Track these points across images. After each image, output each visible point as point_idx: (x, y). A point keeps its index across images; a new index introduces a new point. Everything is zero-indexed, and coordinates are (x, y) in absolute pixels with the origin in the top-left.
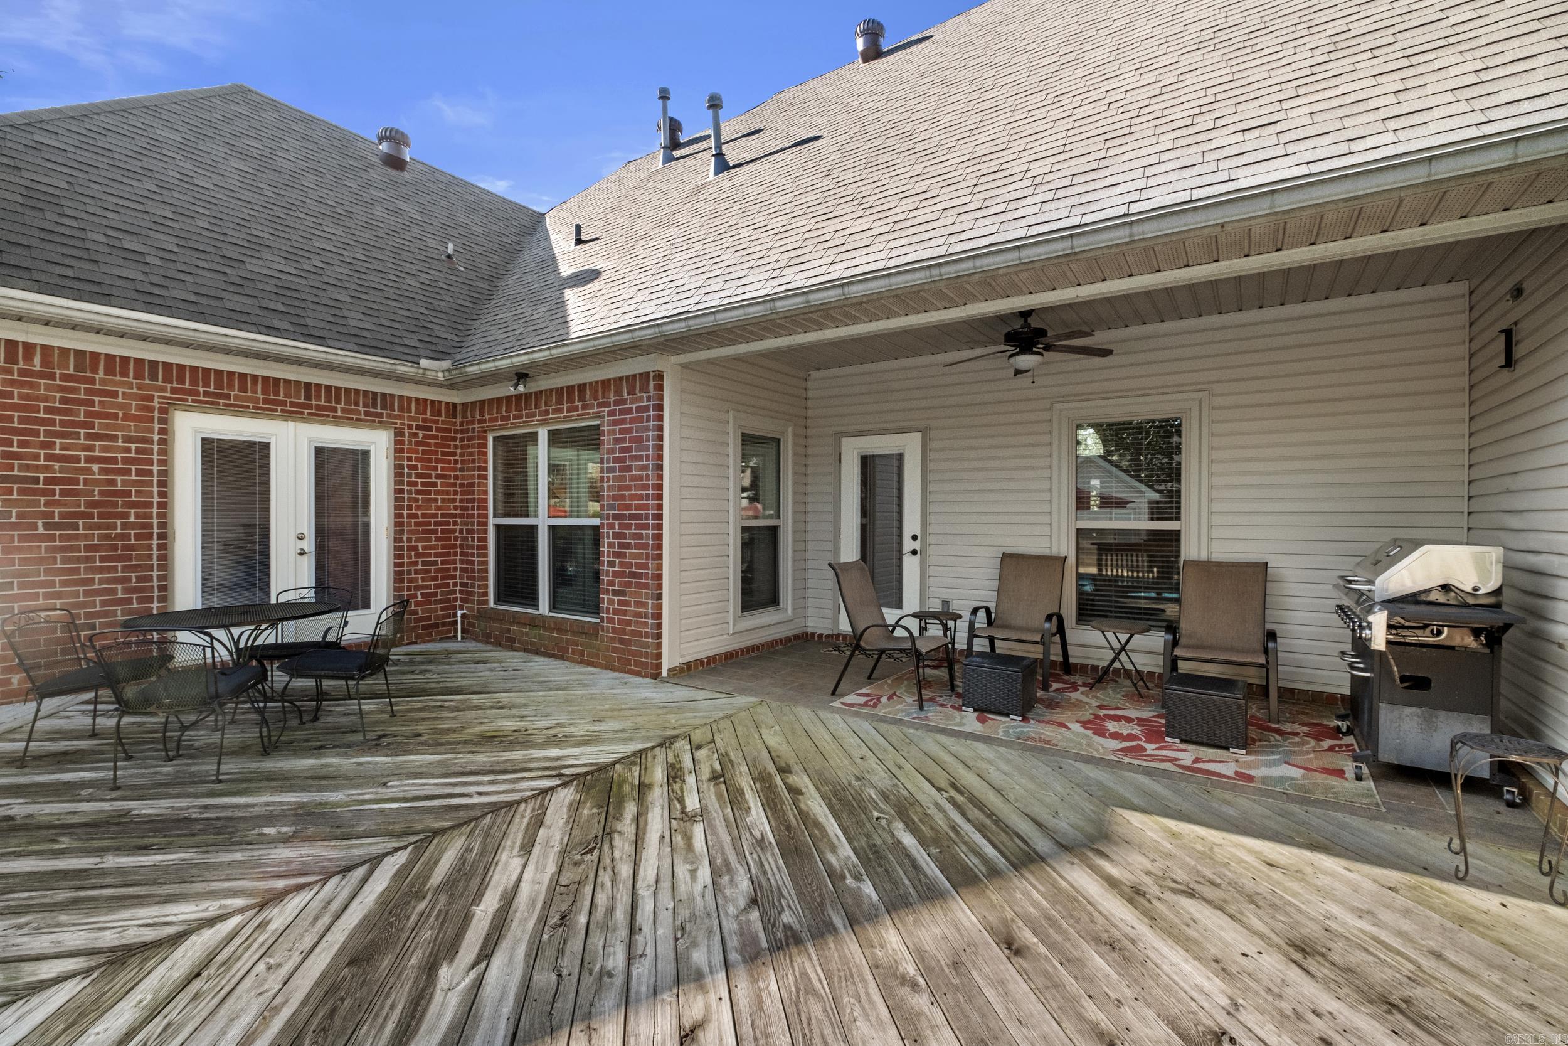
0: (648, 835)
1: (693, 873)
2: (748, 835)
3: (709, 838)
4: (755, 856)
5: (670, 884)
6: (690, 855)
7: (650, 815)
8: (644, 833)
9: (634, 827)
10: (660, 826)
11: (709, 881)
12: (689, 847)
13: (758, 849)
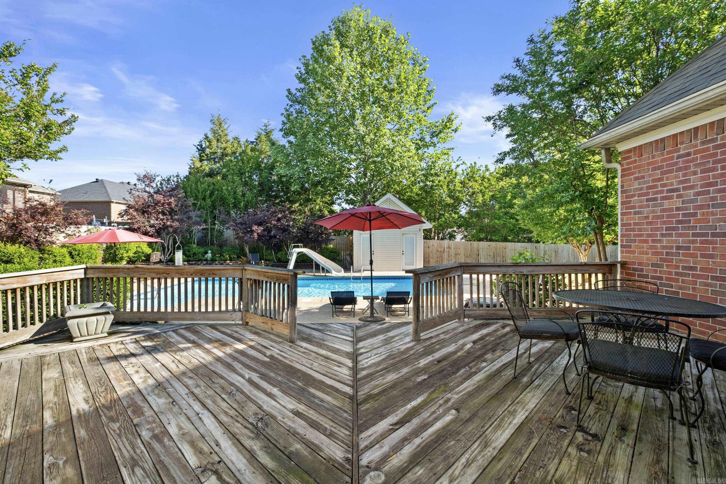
0: (230, 443)
1: (180, 428)
2: (146, 466)
3: (180, 454)
4: (138, 451)
5: (191, 419)
6: (189, 439)
7: (245, 461)
8: (234, 444)
9: (248, 447)
10: (226, 453)
11: (168, 427)
12: (192, 444)
13: (136, 457)
